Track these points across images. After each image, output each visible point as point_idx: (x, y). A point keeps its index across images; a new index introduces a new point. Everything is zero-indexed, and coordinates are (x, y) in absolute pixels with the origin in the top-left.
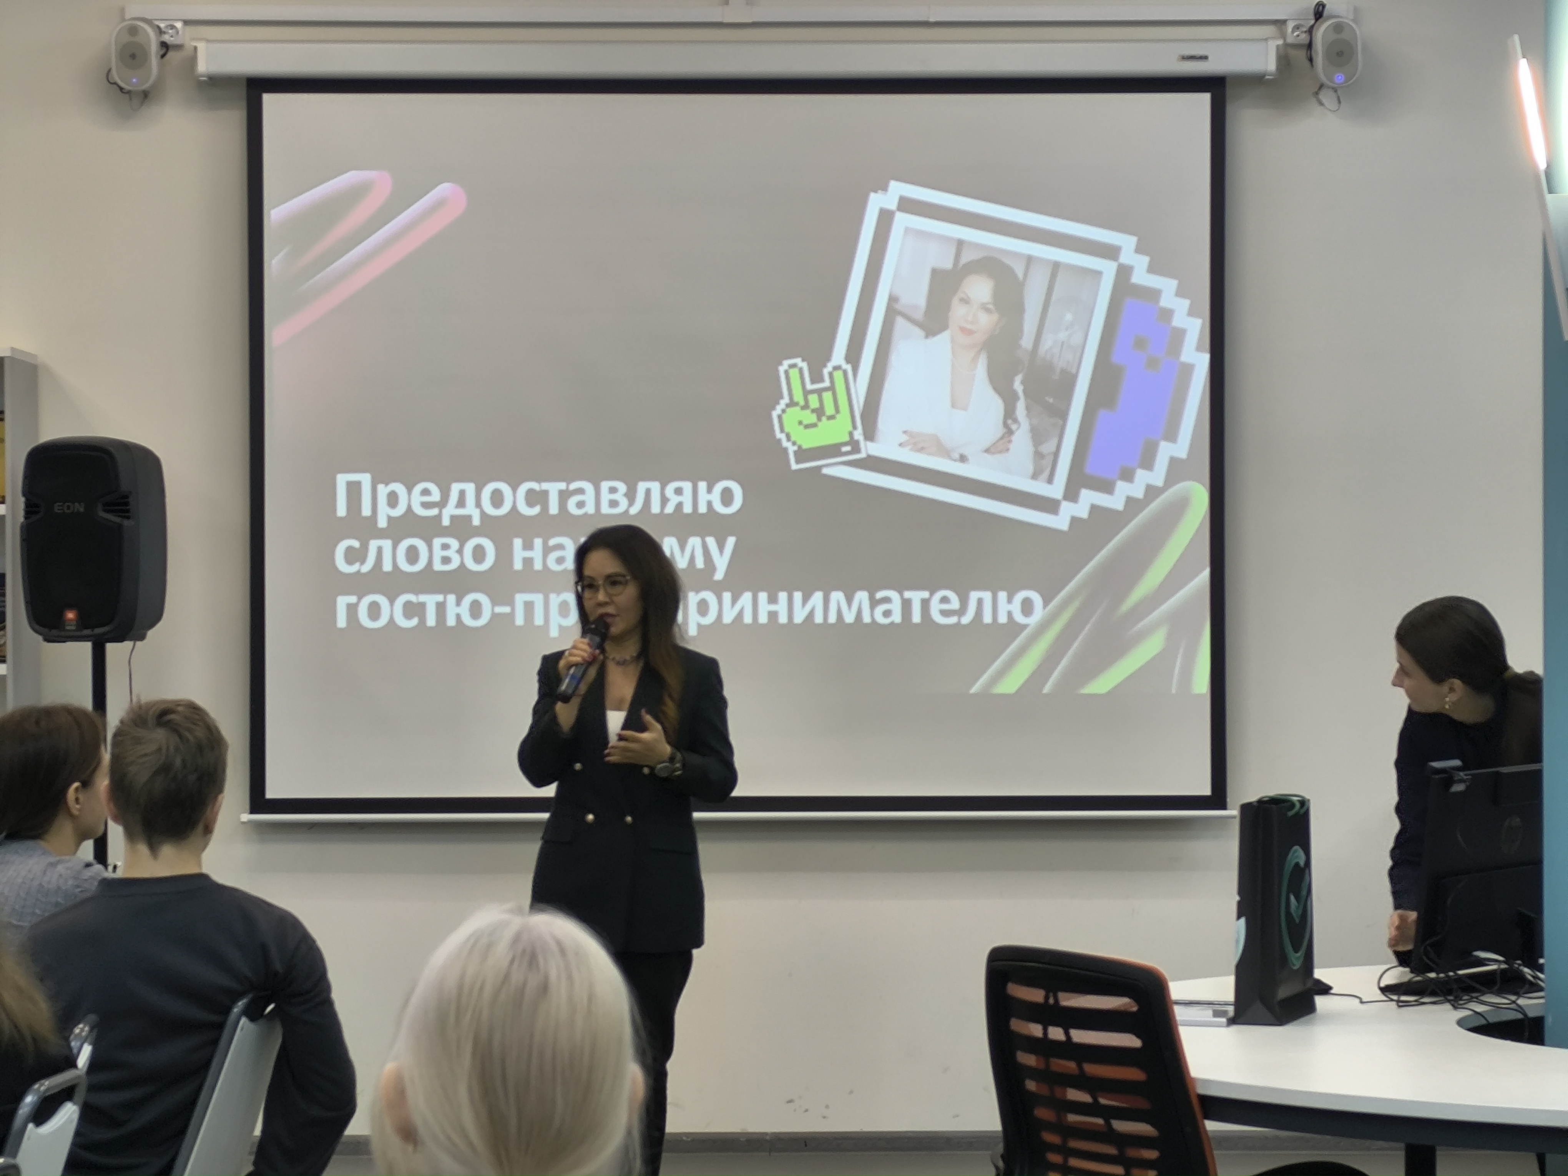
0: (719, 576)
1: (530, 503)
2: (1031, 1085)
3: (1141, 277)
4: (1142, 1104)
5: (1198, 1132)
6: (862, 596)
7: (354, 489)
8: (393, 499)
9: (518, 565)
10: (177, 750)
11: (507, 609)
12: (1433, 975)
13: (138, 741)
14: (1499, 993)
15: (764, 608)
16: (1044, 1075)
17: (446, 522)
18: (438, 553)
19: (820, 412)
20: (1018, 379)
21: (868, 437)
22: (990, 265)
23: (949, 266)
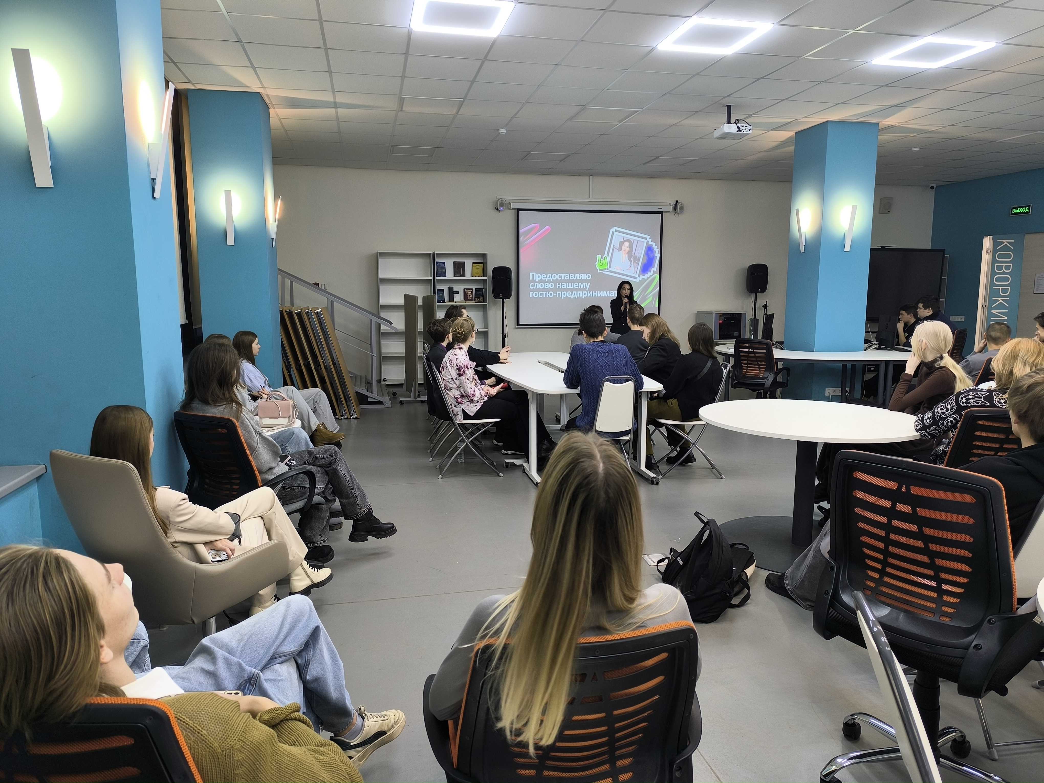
0: (587, 289)
1: (559, 278)
3: (650, 243)
6: (608, 292)
7: (533, 275)
8: (539, 277)
9: (557, 287)
15: (594, 294)
17: (547, 280)
18: (545, 285)
19: (603, 263)
20: (632, 258)
21: (610, 267)
22: (628, 240)
23: (622, 240)
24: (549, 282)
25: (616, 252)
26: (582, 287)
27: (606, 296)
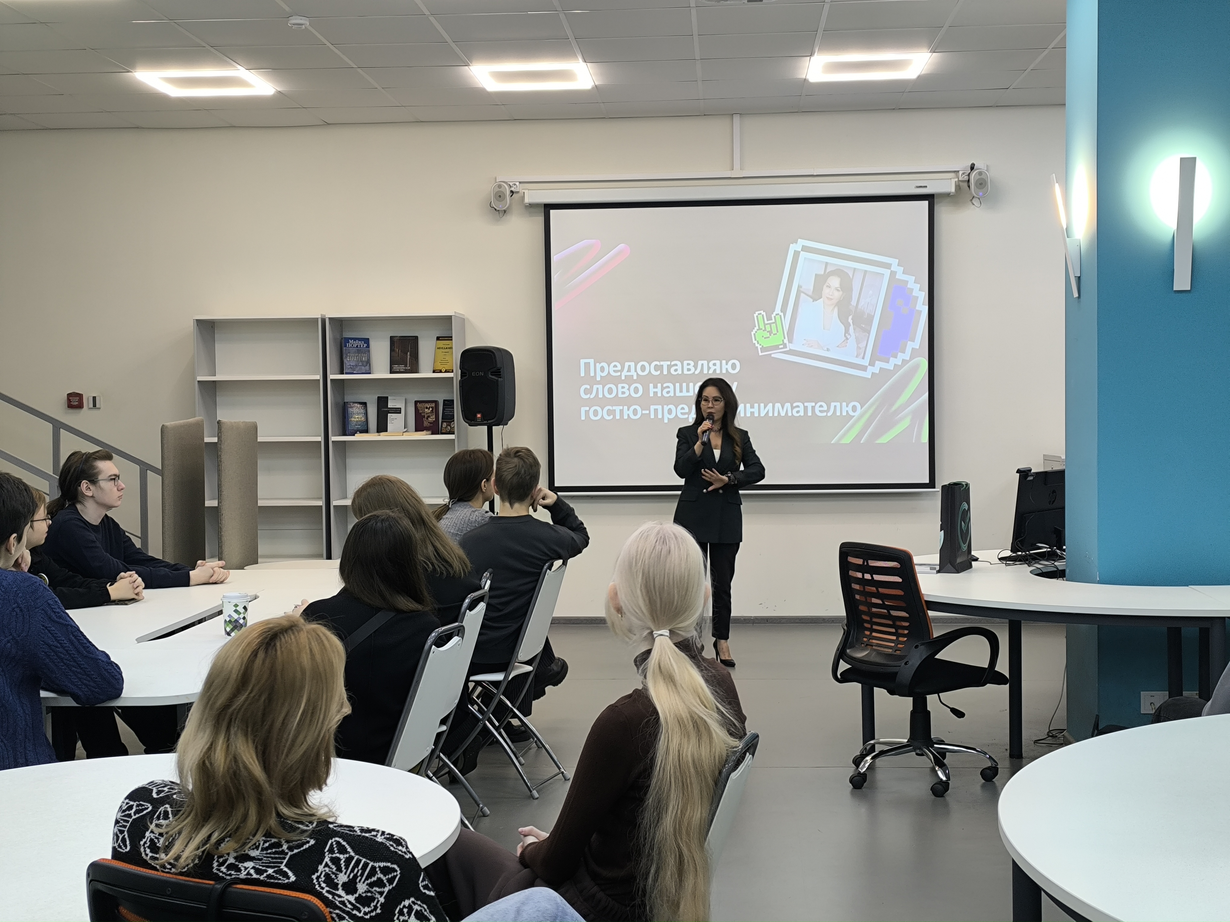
1: (656, 370)
2: (857, 597)
3: (900, 276)
4: (903, 604)
5: (925, 615)
6: (788, 405)
8: (602, 370)
10: (523, 466)
11: (647, 412)
12: (1020, 553)
13: (507, 463)
14: (1047, 560)
16: (862, 593)
17: (623, 378)
18: (620, 390)
19: (770, 332)
20: (850, 318)
21: (790, 341)
22: (839, 272)
23: (822, 273)
24: (629, 380)
25: (807, 306)
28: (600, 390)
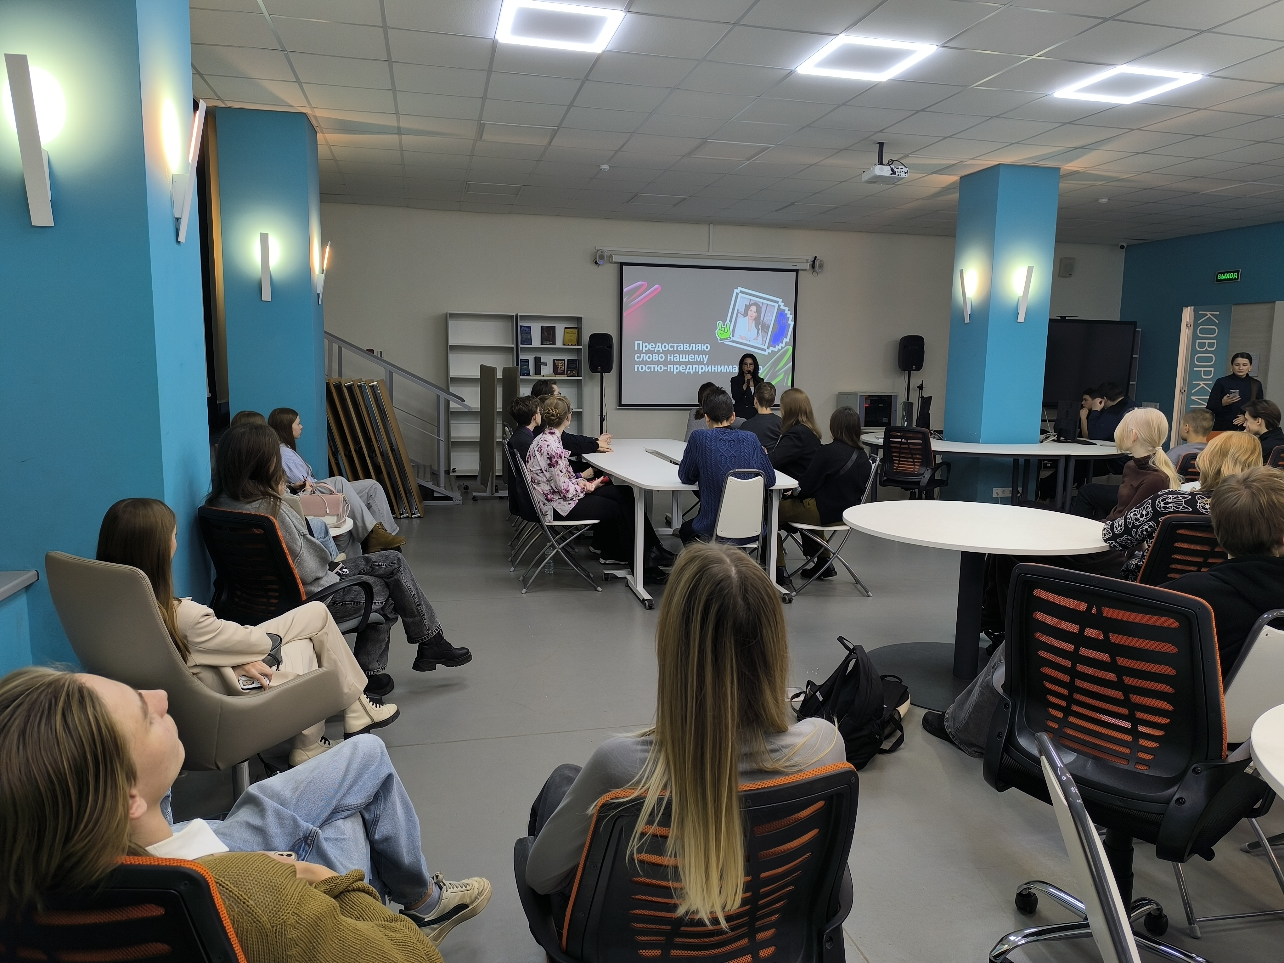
0: (705, 362)
1: (671, 348)
3: (782, 307)
6: (731, 367)
7: (639, 344)
8: (646, 347)
9: (669, 360)
11: (666, 368)
15: (713, 369)
17: (656, 351)
18: (654, 357)
19: (724, 331)
20: (760, 326)
21: (733, 336)
22: (756, 304)
23: (748, 304)
24: (658, 352)
25: (741, 319)
26: (699, 360)
27: (728, 371)
28: (645, 357)
